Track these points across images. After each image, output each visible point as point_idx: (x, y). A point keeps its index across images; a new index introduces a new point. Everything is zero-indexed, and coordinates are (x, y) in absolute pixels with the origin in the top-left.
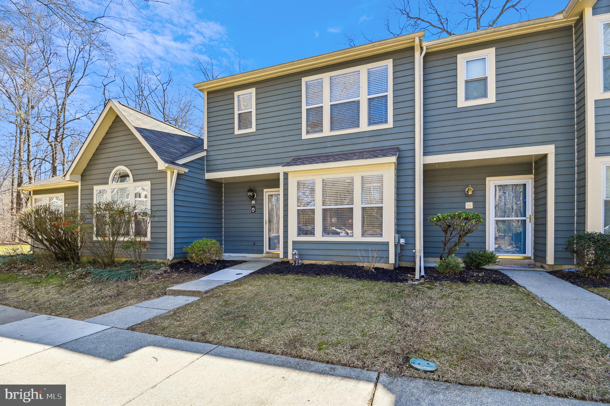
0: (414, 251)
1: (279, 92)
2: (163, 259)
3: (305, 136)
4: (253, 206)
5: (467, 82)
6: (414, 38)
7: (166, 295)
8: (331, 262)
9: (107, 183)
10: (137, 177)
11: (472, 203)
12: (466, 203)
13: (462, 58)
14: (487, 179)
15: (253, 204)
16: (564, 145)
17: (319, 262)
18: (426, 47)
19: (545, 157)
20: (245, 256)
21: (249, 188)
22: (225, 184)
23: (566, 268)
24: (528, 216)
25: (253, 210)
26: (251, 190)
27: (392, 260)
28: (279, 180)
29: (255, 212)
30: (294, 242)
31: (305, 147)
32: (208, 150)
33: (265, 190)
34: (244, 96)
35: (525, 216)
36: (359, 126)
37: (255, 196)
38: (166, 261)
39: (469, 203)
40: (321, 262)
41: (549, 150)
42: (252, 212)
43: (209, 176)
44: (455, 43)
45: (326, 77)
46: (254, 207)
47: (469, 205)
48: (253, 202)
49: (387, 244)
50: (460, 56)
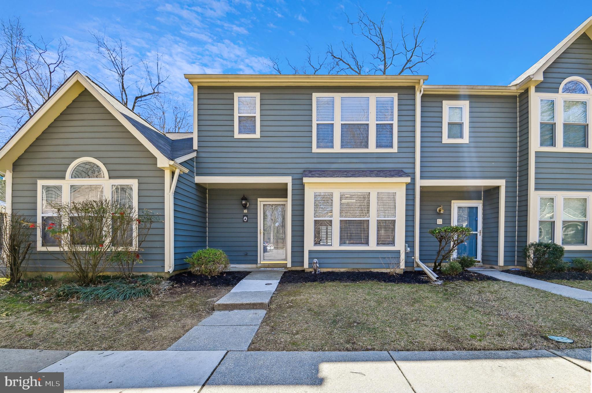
0: (413, 258)
1: (287, 102)
2: (158, 272)
3: (315, 150)
4: (244, 215)
5: (449, 124)
6: (420, 80)
7: (214, 310)
8: (347, 269)
9: (64, 178)
10: (113, 174)
11: (441, 220)
12: (438, 220)
13: (446, 104)
14: (453, 201)
15: (246, 213)
16: (511, 181)
17: (336, 270)
18: (423, 89)
19: (498, 188)
20: (235, 267)
21: (243, 196)
22: (209, 190)
23: (510, 268)
24: (479, 231)
25: (245, 219)
26: (244, 198)
27: (402, 266)
28: (286, 190)
29: (247, 221)
30: (310, 252)
31: (315, 160)
32: (198, 151)
33: (259, 199)
34: (246, 99)
35: (477, 231)
36: (368, 148)
37: (248, 205)
38: (162, 274)
39: (439, 220)
40: (338, 269)
41: (502, 183)
42: (244, 221)
43: (199, 179)
44: (443, 91)
45: (337, 96)
46: (247, 216)
47: (440, 221)
48: (245, 211)
49: (398, 252)
50: (445, 103)
